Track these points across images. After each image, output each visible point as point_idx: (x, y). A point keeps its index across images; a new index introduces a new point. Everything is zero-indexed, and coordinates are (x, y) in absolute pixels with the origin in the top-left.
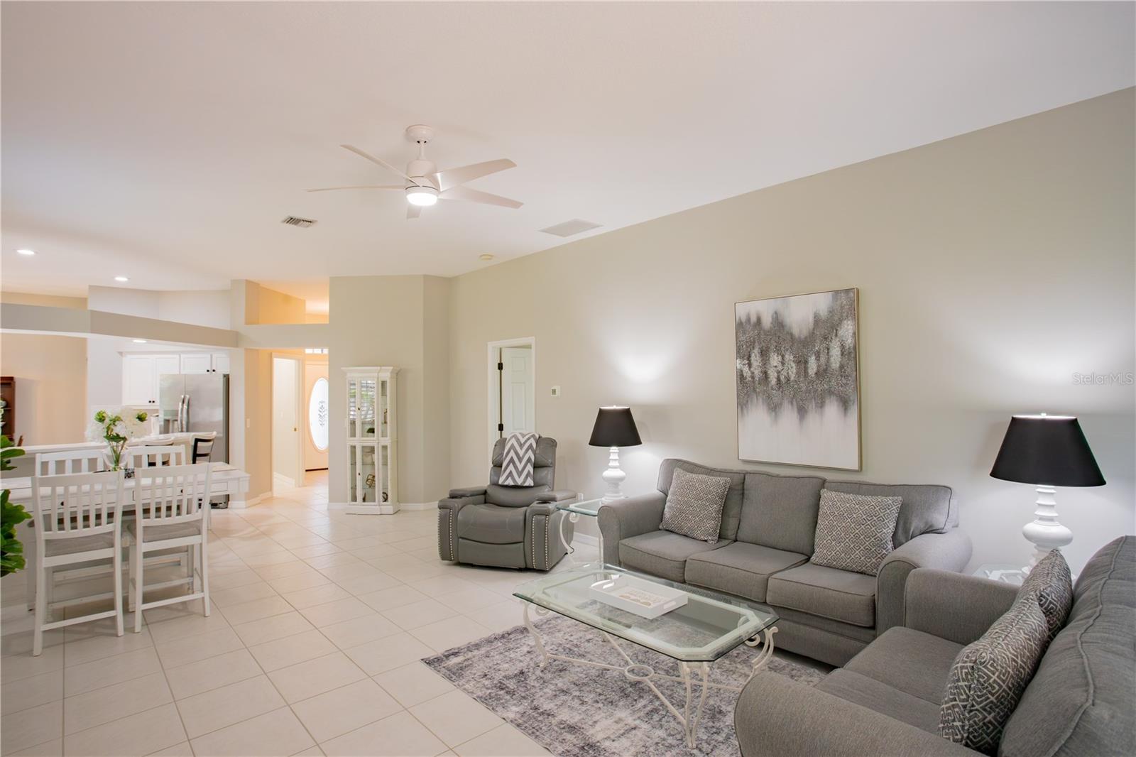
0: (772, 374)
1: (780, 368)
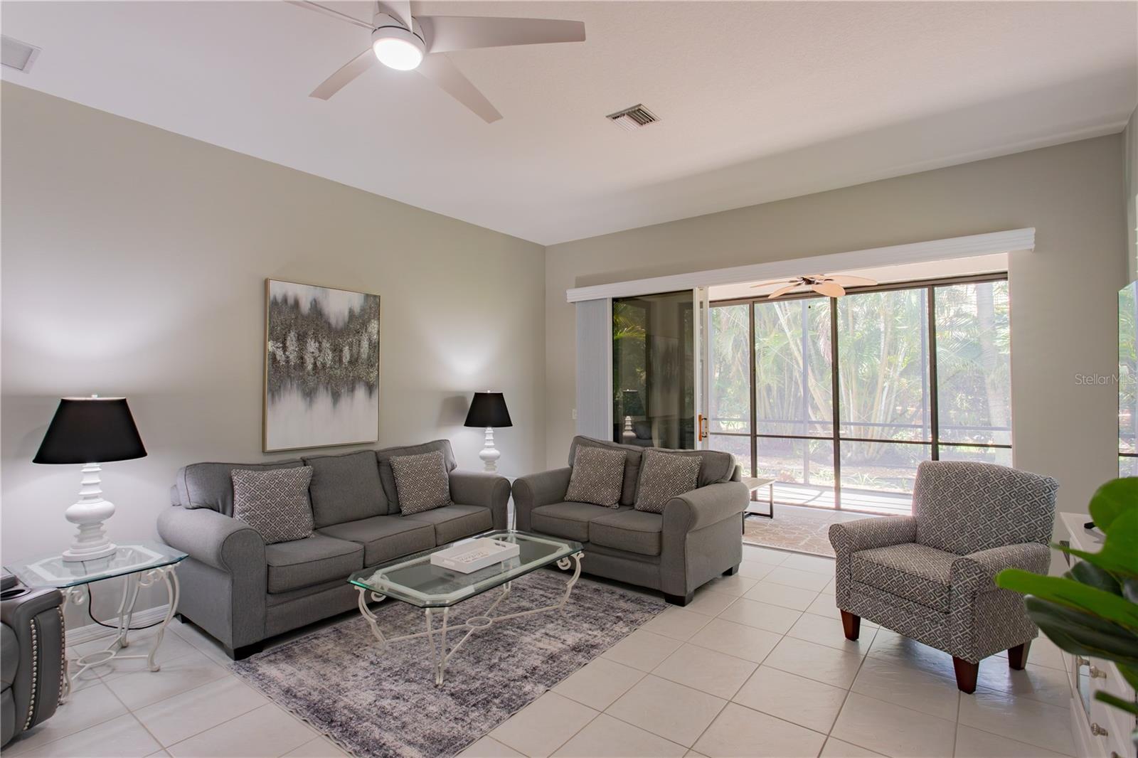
0: (308, 360)
1: (317, 354)
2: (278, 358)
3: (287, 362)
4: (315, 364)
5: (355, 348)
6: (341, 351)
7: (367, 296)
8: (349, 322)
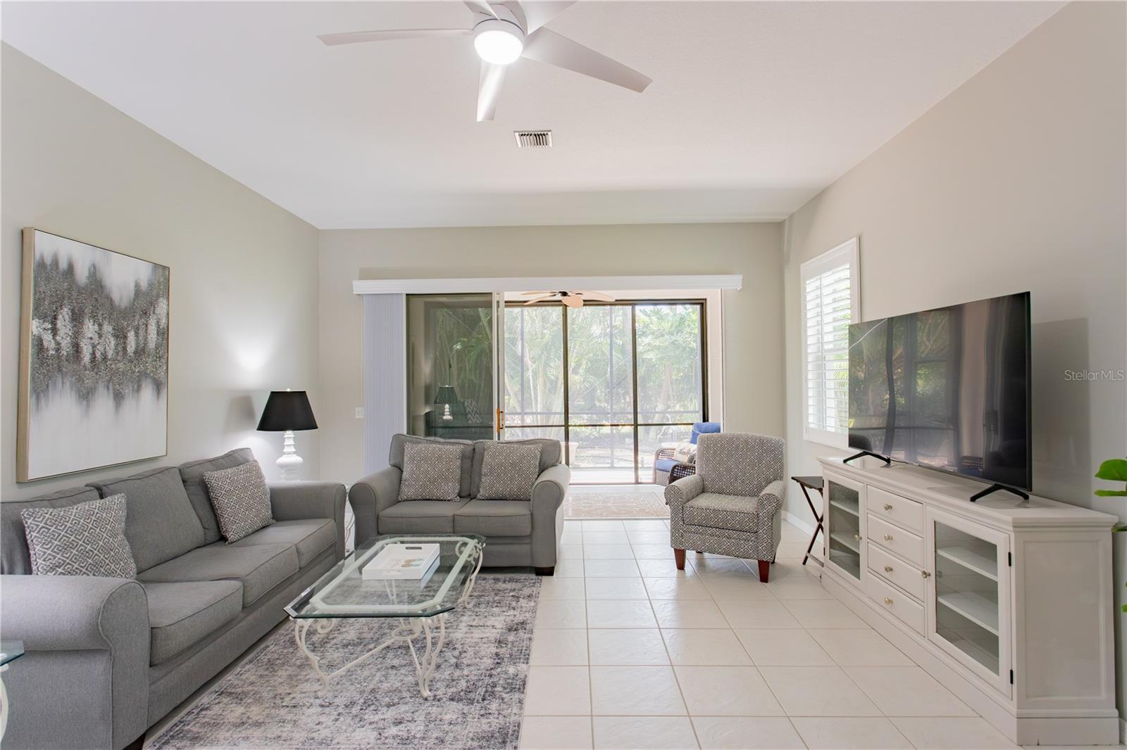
0: (85, 348)
1: (96, 340)
2: (45, 344)
3: (58, 350)
4: (94, 353)
5: (141, 333)
6: (125, 337)
7: (156, 266)
8: (134, 300)
